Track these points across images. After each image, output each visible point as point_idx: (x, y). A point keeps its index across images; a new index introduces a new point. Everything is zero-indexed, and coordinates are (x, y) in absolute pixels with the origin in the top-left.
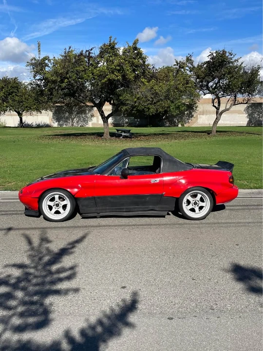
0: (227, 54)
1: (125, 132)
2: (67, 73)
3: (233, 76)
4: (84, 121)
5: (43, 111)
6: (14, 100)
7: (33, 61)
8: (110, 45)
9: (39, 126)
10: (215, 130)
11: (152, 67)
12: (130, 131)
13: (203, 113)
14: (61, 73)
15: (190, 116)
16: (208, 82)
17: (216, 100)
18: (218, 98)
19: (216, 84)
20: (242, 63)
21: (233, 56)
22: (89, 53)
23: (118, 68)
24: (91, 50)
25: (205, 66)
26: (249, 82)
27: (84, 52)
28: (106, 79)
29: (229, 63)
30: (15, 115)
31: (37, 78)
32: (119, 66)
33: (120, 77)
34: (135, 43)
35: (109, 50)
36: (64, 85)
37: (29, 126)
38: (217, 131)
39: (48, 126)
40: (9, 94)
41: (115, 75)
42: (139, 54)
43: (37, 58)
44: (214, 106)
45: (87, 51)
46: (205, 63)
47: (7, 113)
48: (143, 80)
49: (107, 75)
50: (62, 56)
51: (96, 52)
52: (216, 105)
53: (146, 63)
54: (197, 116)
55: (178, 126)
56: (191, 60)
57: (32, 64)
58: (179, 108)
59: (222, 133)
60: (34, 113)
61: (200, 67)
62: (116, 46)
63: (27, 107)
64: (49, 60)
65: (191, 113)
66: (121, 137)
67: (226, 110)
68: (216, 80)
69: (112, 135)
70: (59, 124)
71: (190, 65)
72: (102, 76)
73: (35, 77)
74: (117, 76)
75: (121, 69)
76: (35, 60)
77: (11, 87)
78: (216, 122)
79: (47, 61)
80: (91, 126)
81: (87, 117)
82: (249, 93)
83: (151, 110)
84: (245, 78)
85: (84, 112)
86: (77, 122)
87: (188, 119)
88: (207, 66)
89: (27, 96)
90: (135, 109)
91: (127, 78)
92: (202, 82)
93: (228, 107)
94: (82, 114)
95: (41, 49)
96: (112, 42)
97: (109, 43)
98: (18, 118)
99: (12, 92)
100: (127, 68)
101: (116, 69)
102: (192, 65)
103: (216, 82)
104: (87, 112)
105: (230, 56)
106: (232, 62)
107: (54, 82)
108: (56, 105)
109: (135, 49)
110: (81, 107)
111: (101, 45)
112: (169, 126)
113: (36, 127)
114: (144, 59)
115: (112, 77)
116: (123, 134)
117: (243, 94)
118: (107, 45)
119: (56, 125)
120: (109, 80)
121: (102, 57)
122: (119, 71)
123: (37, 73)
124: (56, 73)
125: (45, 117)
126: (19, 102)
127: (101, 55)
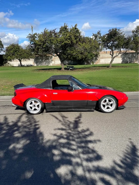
0: (117, 30)
1: (71, 67)
2: (46, 41)
3: (120, 40)
4: (48, 63)
5: (31, 59)
6: (18, 54)
7: (30, 36)
8: (65, 27)
9: (28, 66)
10: (111, 65)
11: (83, 37)
12: (73, 67)
13: (102, 58)
14: (43, 41)
15: (96, 59)
16: (108, 44)
17: (112, 52)
18: (113, 51)
19: (112, 44)
20: (124, 34)
21: (120, 31)
22: (54, 31)
23: (69, 38)
24: (55, 29)
25: (106, 36)
26: (127, 43)
27: (52, 31)
28: (63, 43)
29: (118, 34)
30: (18, 61)
31: (32, 43)
32: (69, 37)
33: (70, 42)
34: (76, 26)
35: (64, 30)
36: (44, 46)
37: (23, 66)
38: (112, 66)
39: (32, 66)
40: (15, 51)
41: (68, 41)
42: (78, 31)
43: (31, 34)
44: (110, 54)
45: (53, 30)
46: (107, 34)
47: (15, 60)
48: (80, 43)
49: (64, 41)
50: (42, 33)
51: (58, 31)
52: (112, 54)
53: (81, 35)
54: (99, 60)
55: (90, 64)
56: (100, 33)
57: (29, 37)
58: (92, 56)
59: (114, 67)
60: (27, 60)
61: (104, 36)
62: (67, 28)
63: (24, 57)
64: (37, 35)
65: (96, 58)
66: (70, 70)
67: (117, 56)
68: (112, 42)
69: (65, 69)
70: (37, 65)
71: (99, 36)
72: (62, 42)
73: (30, 43)
74: (69, 42)
75: (70, 38)
76: (30, 35)
77: (16, 48)
78: (111, 62)
79: (36, 35)
80: (52, 65)
81: (49, 61)
82: (127, 48)
83: (79, 57)
84: (125, 41)
85: (48, 59)
86: (45, 64)
87: (95, 61)
88: (108, 36)
89: (23, 52)
90: (72, 57)
91: (73, 42)
92: (105, 43)
93: (117, 55)
94: (47, 60)
95: (33, 30)
96: (65, 26)
97: (64, 26)
98: (19, 63)
99: (17, 51)
100: (73, 37)
101: (68, 38)
102: (100, 35)
103: (112, 43)
104: (50, 59)
105: (118, 31)
106: (119, 34)
107: (40, 45)
108: (36, 56)
109: (76, 28)
110: (47, 57)
111: (60, 27)
112: (86, 64)
113: (26, 66)
114: (80, 33)
115: (66, 42)
116: (70, 68)
117: (123, 49)
118: (63, 27)
119: (35, 65)
120: (65, 43)
121: (61, 33)
122: (69, 39)
123: (31, 41)
124: (40, 41)
125: (31, 62)
126: (20, 55)
127: (60, 32)
